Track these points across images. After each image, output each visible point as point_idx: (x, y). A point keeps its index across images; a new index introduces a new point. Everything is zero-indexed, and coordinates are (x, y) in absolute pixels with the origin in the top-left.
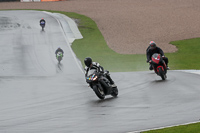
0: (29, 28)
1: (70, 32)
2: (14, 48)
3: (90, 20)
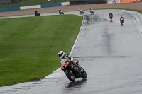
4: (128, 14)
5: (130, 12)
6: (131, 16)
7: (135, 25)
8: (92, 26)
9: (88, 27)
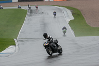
0: (48, 14)
1: (68, 16)
2: (41, 24)
3: (78, 10)
4: (59, 9)
5: (60, 8)
6: (61, 11)
7: (63, 17)
8: (33, 17)
9: (30, 18)
